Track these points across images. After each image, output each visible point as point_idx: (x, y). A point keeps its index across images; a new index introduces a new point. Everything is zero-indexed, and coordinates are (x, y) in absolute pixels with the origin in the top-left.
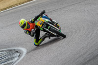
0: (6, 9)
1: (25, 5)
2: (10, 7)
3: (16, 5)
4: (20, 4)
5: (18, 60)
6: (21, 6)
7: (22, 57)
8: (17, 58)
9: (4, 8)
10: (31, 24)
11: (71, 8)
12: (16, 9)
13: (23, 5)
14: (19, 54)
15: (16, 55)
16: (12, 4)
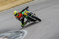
0: (15, 7)
1: (26, 4)
2: (17, 6)
3: (21, 4)
4: (23, 4)
5: (22, 37)
6: (24, 5)
7: (24, 36)
8: (22, 36)
9: (13, 6)
10: (20, 14)
11: (54, 6)
12: (20, 7)
13: (25, 5)
14: (23, 34)
15: (21, 34)
16: (19, 4)
